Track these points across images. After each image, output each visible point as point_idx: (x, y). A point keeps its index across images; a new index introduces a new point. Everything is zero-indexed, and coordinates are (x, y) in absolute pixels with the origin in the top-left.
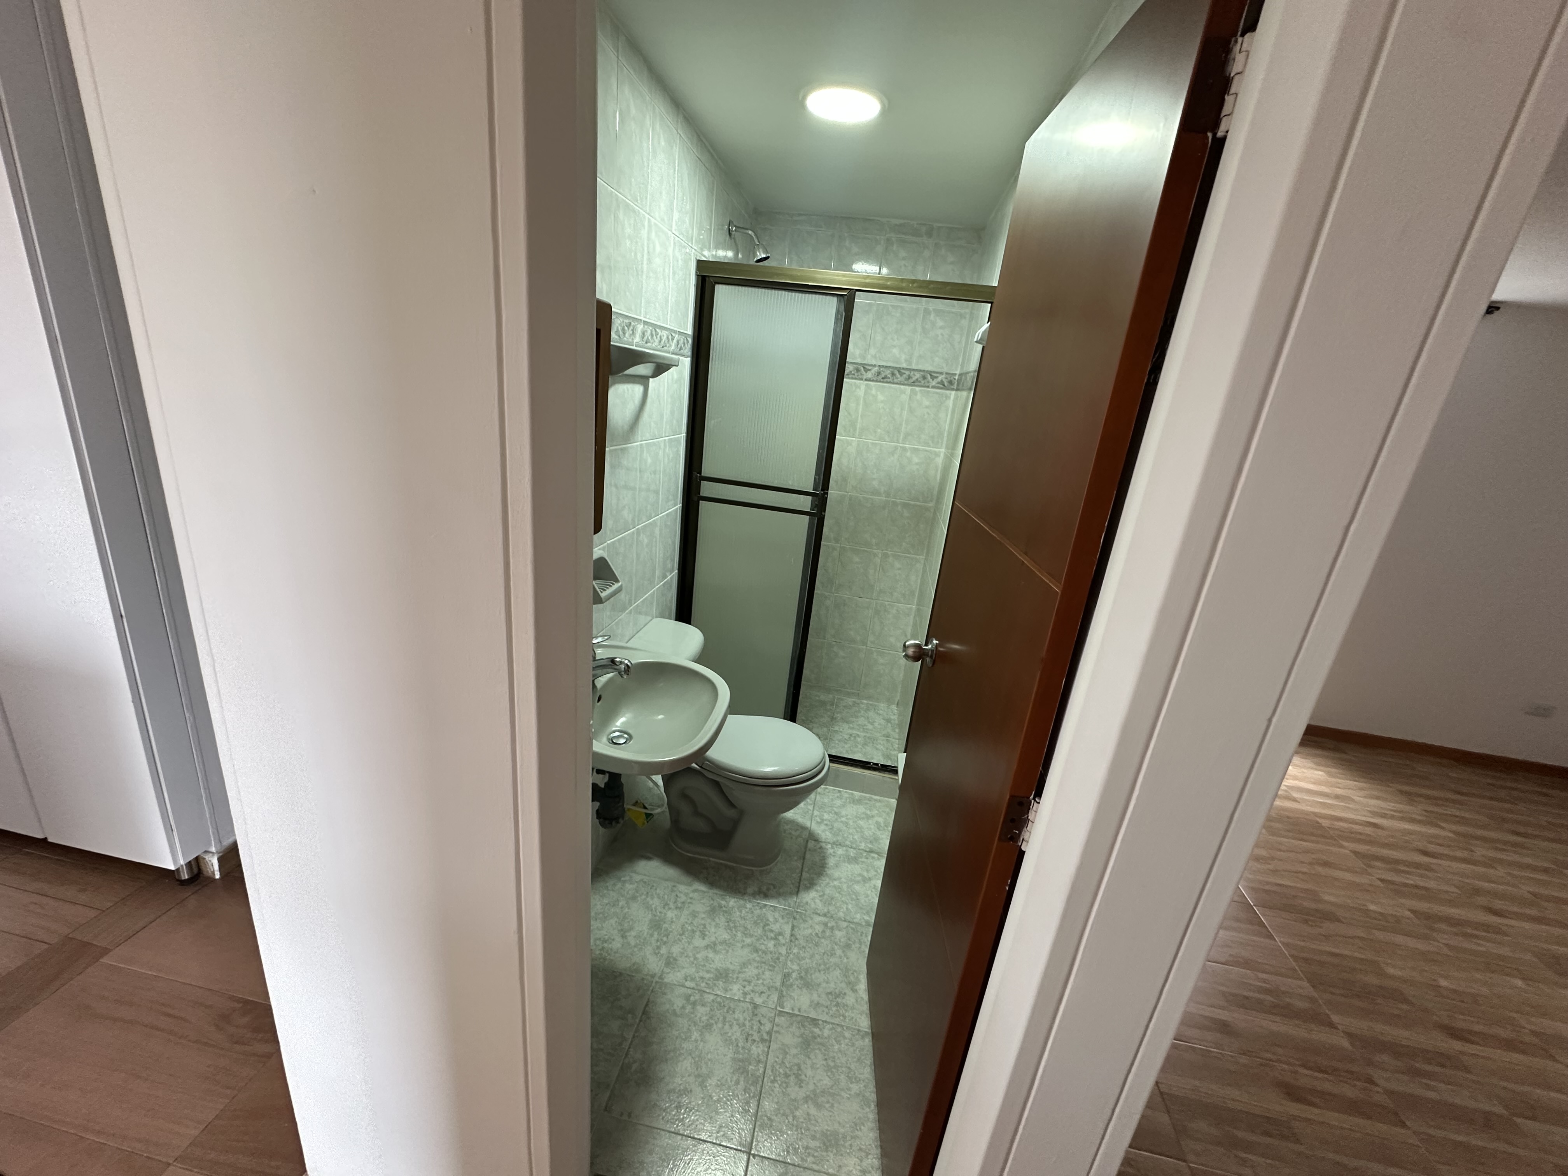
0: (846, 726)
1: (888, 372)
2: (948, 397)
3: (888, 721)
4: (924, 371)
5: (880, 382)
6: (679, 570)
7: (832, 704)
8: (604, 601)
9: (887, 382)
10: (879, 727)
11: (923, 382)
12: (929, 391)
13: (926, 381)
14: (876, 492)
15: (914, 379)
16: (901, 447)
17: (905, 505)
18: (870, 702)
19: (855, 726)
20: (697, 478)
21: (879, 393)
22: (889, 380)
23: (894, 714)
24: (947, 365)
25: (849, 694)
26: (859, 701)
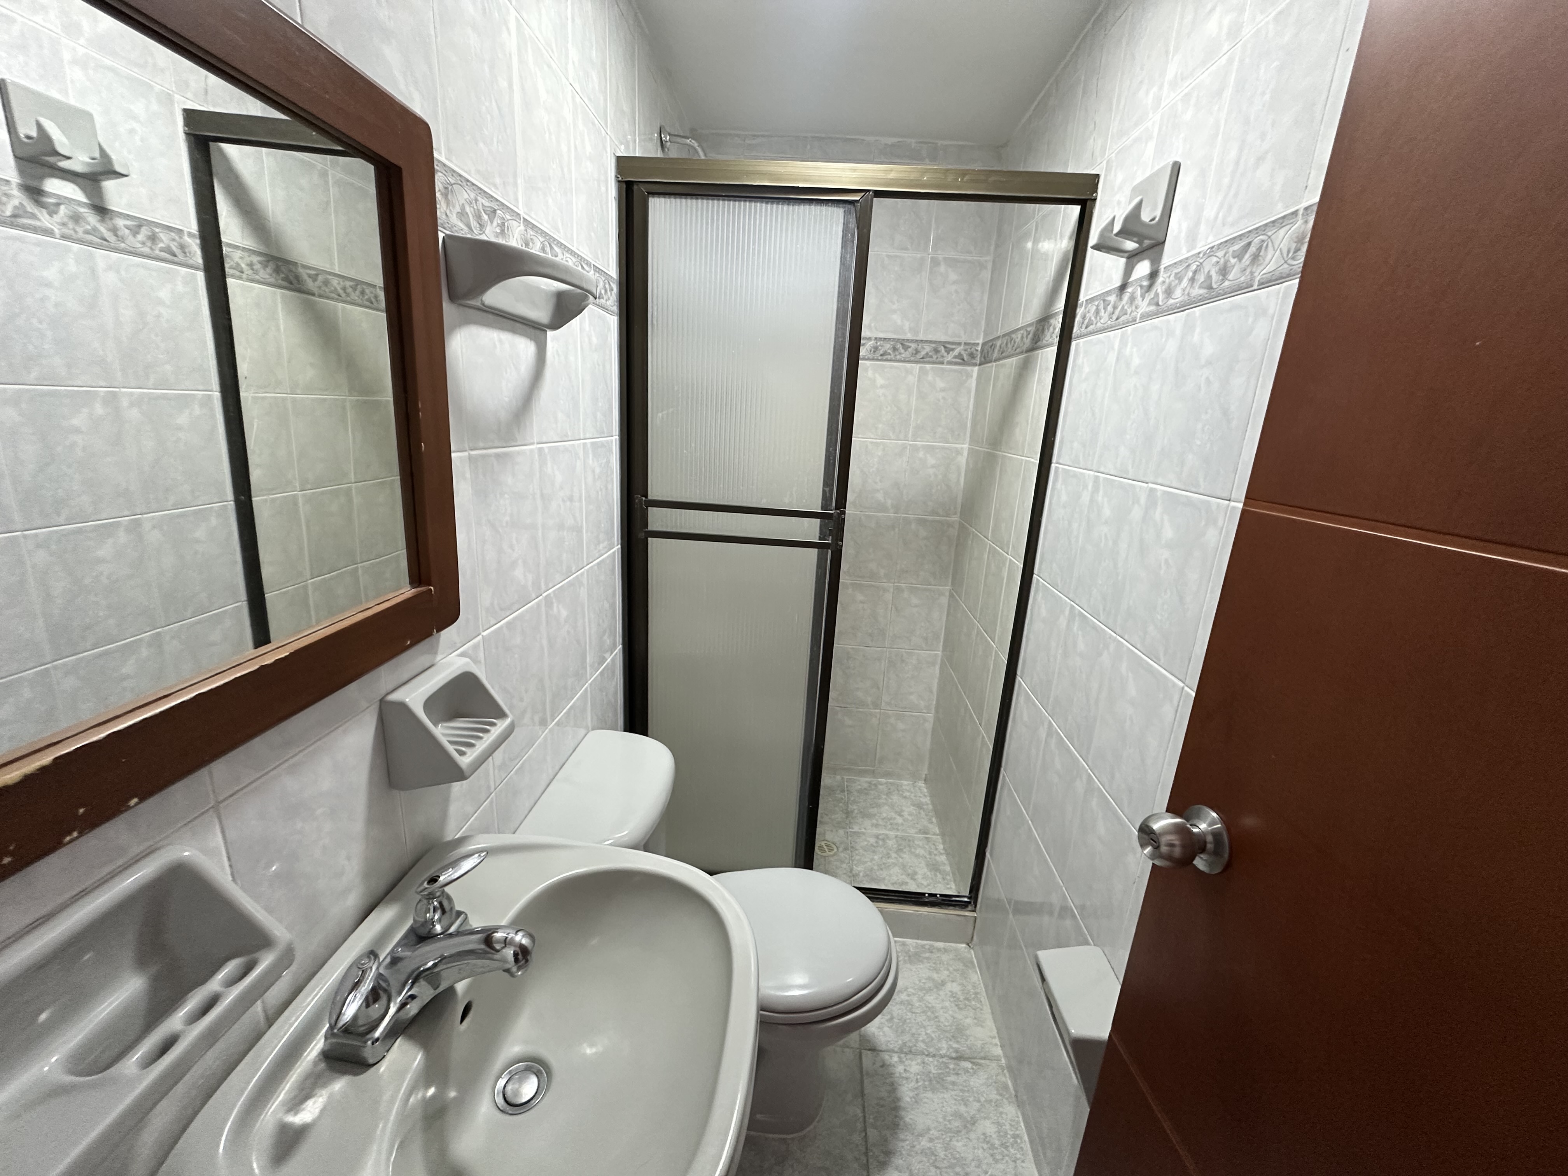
0: (867, 823)
1: (888, 346)
2: (969, 376)
3: (920, 806)
4: (935, 342)
5: (878, 360)
6: (624, 644)
7: (843, 791)
8: (467, 774)
9: (887, 360)
10: (910, 818)
11: (935, 357)
12: (942, 369)
13: (939, 355)
14: (882, 508)
15: (923, 353)
16: (910, 445)
17: (922, 522)
18: (890, 781)
19: (880, 822)
20: (641, 504)
21: (877, 375)
22: (889, 357)
23: (925, 796)
24: (965, 333)
25: (862, 773)
26: (874, 781)
